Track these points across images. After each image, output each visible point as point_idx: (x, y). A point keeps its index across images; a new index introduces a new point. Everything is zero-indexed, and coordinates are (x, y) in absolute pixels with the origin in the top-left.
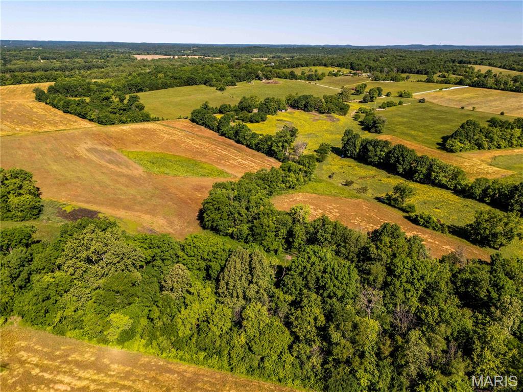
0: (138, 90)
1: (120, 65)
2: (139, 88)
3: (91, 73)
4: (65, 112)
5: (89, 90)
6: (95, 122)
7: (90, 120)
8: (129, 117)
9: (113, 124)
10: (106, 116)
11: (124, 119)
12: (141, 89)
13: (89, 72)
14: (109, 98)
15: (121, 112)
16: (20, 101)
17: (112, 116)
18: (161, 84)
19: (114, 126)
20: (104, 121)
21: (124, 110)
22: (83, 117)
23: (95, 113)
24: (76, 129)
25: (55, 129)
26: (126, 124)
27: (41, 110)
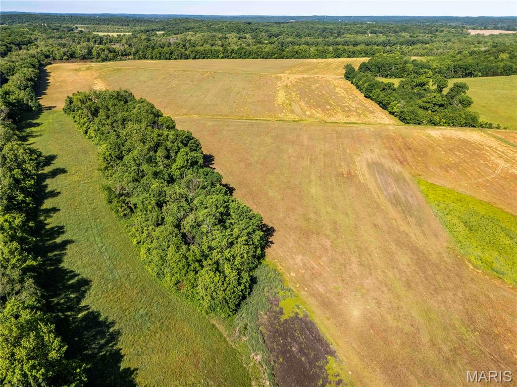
0: (466, 74)
1: (449, 40)
2: (467, 72)
3: (413, 49)
4: (366, 97)
5: (404, 70)
6: (396, 116)
7: (390, 113)
8: (445, 117)
9: (419, 124)
10: (413, 112)
11: (437, 118)
12: (470, 73)
13: (411, 48)
14: (424, 85)
15: (436, 108)
16: (329, 77)
17: (421, 112)
18: (503, 68)
19: (420, 126)
20: (408, 118)
21: (441, 105)
22: (384, 106)
23: (399, 105)
24: (369, 124)
25: (345, 119)
26: (436, 127)
27: (343, 91)
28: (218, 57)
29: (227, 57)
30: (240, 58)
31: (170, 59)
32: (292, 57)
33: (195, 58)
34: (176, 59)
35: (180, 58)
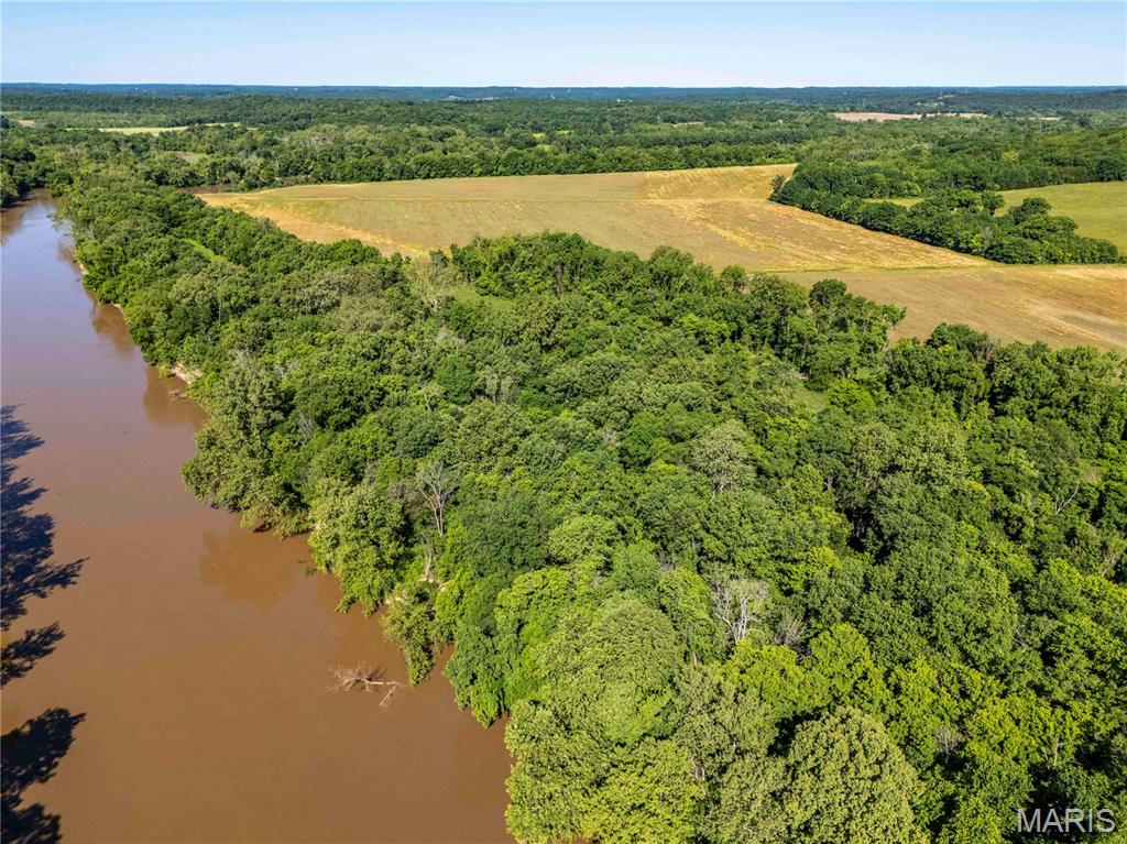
4: (870, 230)
6: (978, 254)
11: (1059, 252)
19: (1034, 266)
22: (935, 241)
28: (472, 172)
29: (489, 173)
30: (515, 174)
31: (379, 180)
32: (614, 169)
33: (428, 177)
34: (390, 179)
35: (398, 177)
